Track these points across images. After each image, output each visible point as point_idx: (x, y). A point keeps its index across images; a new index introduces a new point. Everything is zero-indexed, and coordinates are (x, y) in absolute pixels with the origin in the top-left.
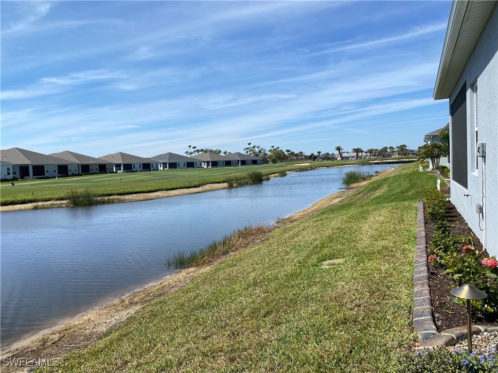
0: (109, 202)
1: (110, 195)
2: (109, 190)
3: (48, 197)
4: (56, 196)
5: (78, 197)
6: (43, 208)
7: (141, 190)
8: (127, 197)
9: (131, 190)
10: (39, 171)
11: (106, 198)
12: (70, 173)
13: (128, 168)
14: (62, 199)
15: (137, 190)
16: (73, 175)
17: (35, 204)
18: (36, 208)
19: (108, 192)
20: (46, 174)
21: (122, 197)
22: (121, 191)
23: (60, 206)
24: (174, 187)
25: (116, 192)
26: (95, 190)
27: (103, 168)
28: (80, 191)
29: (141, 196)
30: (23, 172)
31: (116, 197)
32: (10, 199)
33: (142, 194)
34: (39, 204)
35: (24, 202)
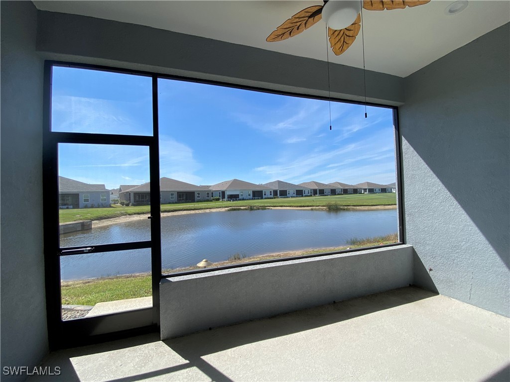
0: (348, 210)
1: (349, 206)
2: (349, 203)
3: (318, 205)
4: (322, 205)
5: (331, 206)
6: (315, 210)
7: (367, 204)
8: (358, 207)
9: (361, 204)
10: (322, 192)
11: (346, 207)
12: (337, 193)
13: (371, 191)
14: (324, 206)
15: (365, 204)
17: (312, 207)
18: (312, 209)
19: (348, 204)
20: (325, 194)
21: (355, 207)
22: (355, 204)
23: (322, 210)
24: (390, 203)
25: (352, 204)
26: (339, 203)
27: (355, 191)
28: (333, 203)
29: (366, 208)
30: (315, 192)
31: (352, 207)
32: (303, 204)
33: (367, 207)
34: (314, 207)
35: (308, 206)
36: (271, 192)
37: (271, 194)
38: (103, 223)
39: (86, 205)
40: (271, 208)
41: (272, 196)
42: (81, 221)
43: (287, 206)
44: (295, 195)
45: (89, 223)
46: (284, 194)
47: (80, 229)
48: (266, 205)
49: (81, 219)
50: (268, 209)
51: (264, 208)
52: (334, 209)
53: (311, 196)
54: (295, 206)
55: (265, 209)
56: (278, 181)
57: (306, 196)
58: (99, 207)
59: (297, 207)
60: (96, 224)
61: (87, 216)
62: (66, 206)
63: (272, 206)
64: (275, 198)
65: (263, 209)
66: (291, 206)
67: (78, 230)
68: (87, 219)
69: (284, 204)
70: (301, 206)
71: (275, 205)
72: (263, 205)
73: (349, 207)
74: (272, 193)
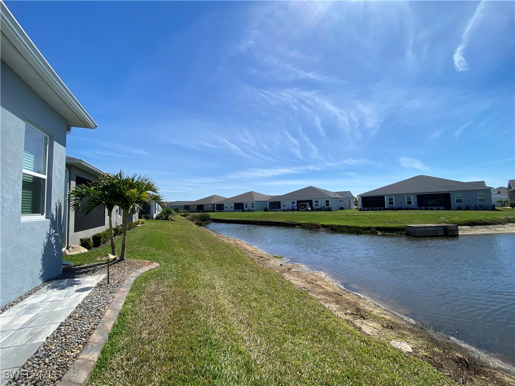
38: (477, 229)
39: (460, 206)
42: (444, 225)
45: (454, 228)
47: (443, 234)
49: (446, 223)
58: (476, 209)
60: (464, 231)
61: (454, 220)
62: (436, 207)
67: (439, 234)
68: (452, 222)
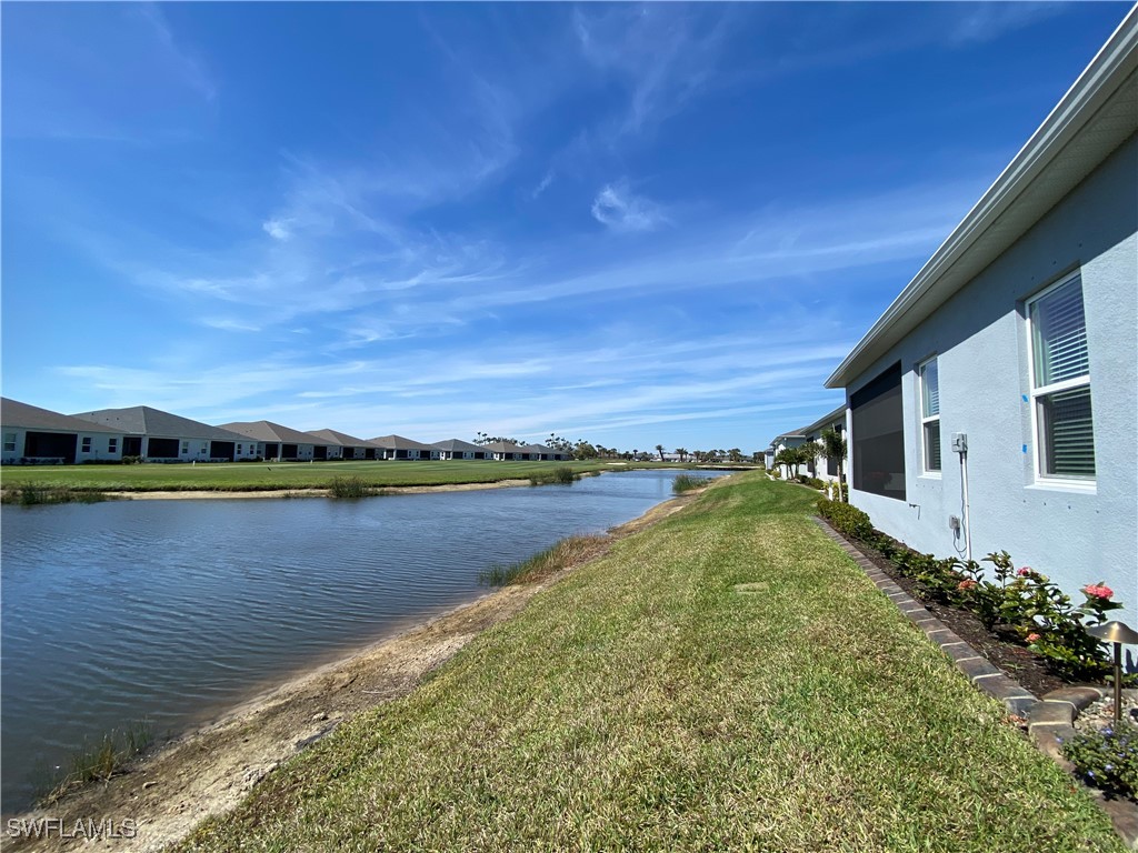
0: (383, 494)
1: (385, 486)
3: (303, 484)
4: (314, 483)
5: (343, 486)
6: (296, 497)
7: (424, 482)
8: (405, 490)
9: (411, 482)
10: (291, 452)
11: (379, 490)
12: (328, 457)
13: (403, 455)
14: (321, 488)
15: (418, 481)
16: (332, 459)
17: (286, 492)
18: (287, 497)
19: (383, 482)
20: (299, 457)
21: (400, 490)
22: (399, 482)
23: (318, 497)
25: (392, 483)
26: (364, 479)
27: (370, 453)
30: (270, 451)
31: (392, 489)
32: (255, 483)
33: (425, 488)
34: (293, 492)
35: (272, 488)
36: (113, 442)
37: (112, 450)
40: (127, 494)
41: (118, 455)
43: (195, 489)
44: (207, 456)
46: (165, 449)
48: (103, 485)
50: (114, 498)
51: (93, 496)
52: (349, 494)
53: (258, 460)
54: (228, 490)
55: (101, 499)
56: (145, 408)
57: (243, 460)
59: (235, 490)
63: (130, 490)
64: (128, 463)
65: (89, 500)
66: (211, 489)
69: (183, 483)
70: (249, 489)
71: (143, 484)
72: (87, 484)
73: (385, 489)
74: (120, 446)
